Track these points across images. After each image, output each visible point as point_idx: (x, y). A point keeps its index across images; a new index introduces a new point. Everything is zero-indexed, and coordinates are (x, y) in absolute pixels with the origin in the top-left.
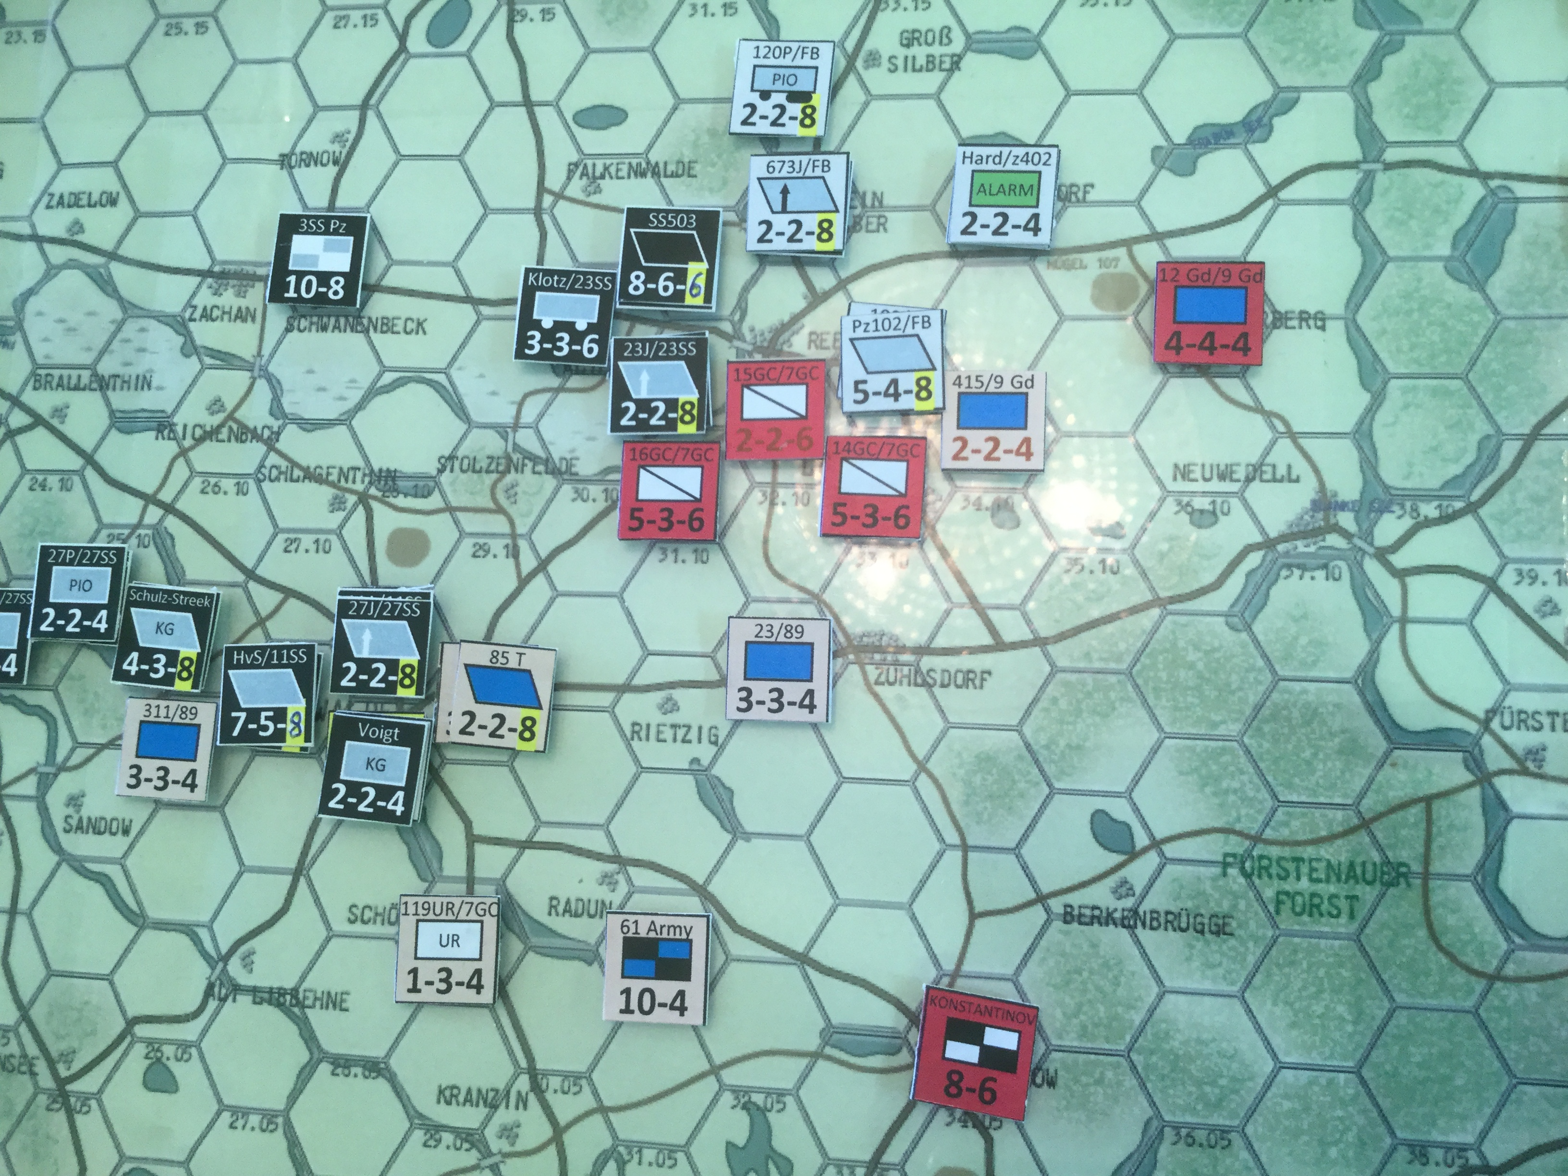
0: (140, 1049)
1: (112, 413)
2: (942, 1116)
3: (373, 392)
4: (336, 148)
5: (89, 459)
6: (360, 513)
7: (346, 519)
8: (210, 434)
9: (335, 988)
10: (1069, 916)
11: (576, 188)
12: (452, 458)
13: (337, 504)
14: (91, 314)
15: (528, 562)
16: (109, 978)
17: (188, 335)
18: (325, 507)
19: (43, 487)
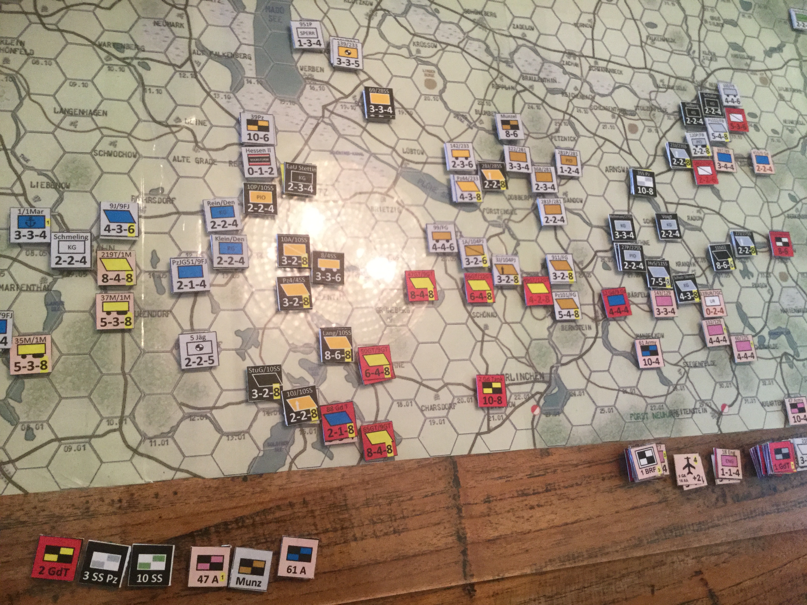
0: (599, 259)
1: (547, 89)
2: (777, 261)
3: (615, 89)
4: (589, 23)
5: (543, 101)
6: (619, 119)
7: (617, 121)
8: (576, 96)
9: (646, 240)
10: (789, 217)
11: (649, 42)
12: (637, 106)
13: (613, 117)
14: (534, 60)
15: (661, 135)
16: (587, 241)
17: (564, 69)
18: (610, 117)
19: (532, 108)
